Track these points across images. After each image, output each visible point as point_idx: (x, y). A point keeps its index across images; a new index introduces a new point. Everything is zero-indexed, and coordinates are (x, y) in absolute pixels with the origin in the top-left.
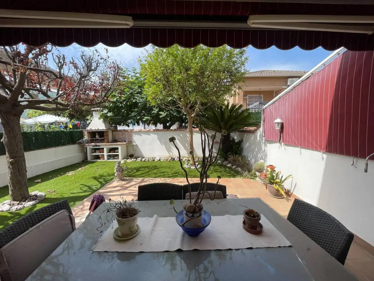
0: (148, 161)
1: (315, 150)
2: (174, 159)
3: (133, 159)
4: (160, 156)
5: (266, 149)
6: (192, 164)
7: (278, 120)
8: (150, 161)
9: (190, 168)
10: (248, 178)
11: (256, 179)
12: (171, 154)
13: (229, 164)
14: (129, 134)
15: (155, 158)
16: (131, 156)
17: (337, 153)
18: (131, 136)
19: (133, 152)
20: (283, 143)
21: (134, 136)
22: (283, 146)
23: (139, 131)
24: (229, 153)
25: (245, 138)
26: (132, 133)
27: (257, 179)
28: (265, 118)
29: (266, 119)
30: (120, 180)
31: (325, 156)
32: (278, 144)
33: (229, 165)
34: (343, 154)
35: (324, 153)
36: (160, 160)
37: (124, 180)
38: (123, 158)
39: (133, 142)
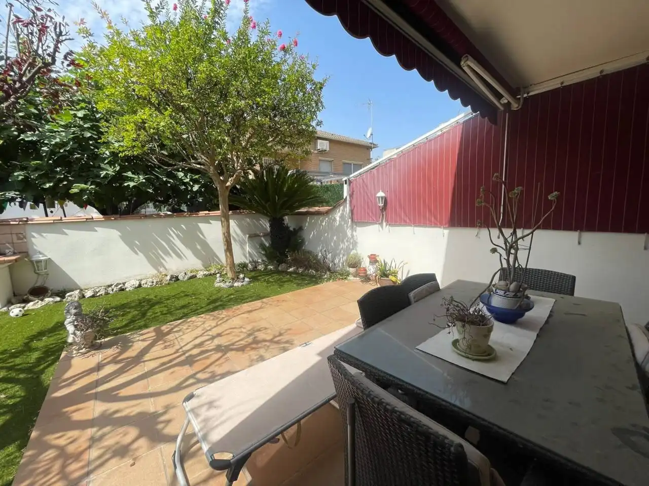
0: (107, 294)
1: (434, 227)
2: (177, 279)
3: (47, 300)
4: (139, 278)
5: (355, 234)
6: (233, 279)
7: (381, 194)
8: (111, 292)
9: (233, 286)
10: (339, 279)
11: (349, 278)
12: (161, 269)
13: (290, 267)
14: (15, 231)
15: (124, 284)
16: (39, 292)
17: (461, 226)
18: (22, 237)
19: (37, 281)
20: (384, 224)
21: (34, 237)
22: (386, 228)
23: (54, 223)
24: (287, 250)
25: (307, 224)
26: (27, 227)
27: (351, 278)
28: (353, 191)
29: (355, 193)
30: (88, 352)
31: (446, 232)
32: (377, 226)
33: (291, 270)
34: (467, 226)
35: (444, 228)
36: (140, 286)
37: (100, 347)
38: (5, 301)
39: (30, 252)
